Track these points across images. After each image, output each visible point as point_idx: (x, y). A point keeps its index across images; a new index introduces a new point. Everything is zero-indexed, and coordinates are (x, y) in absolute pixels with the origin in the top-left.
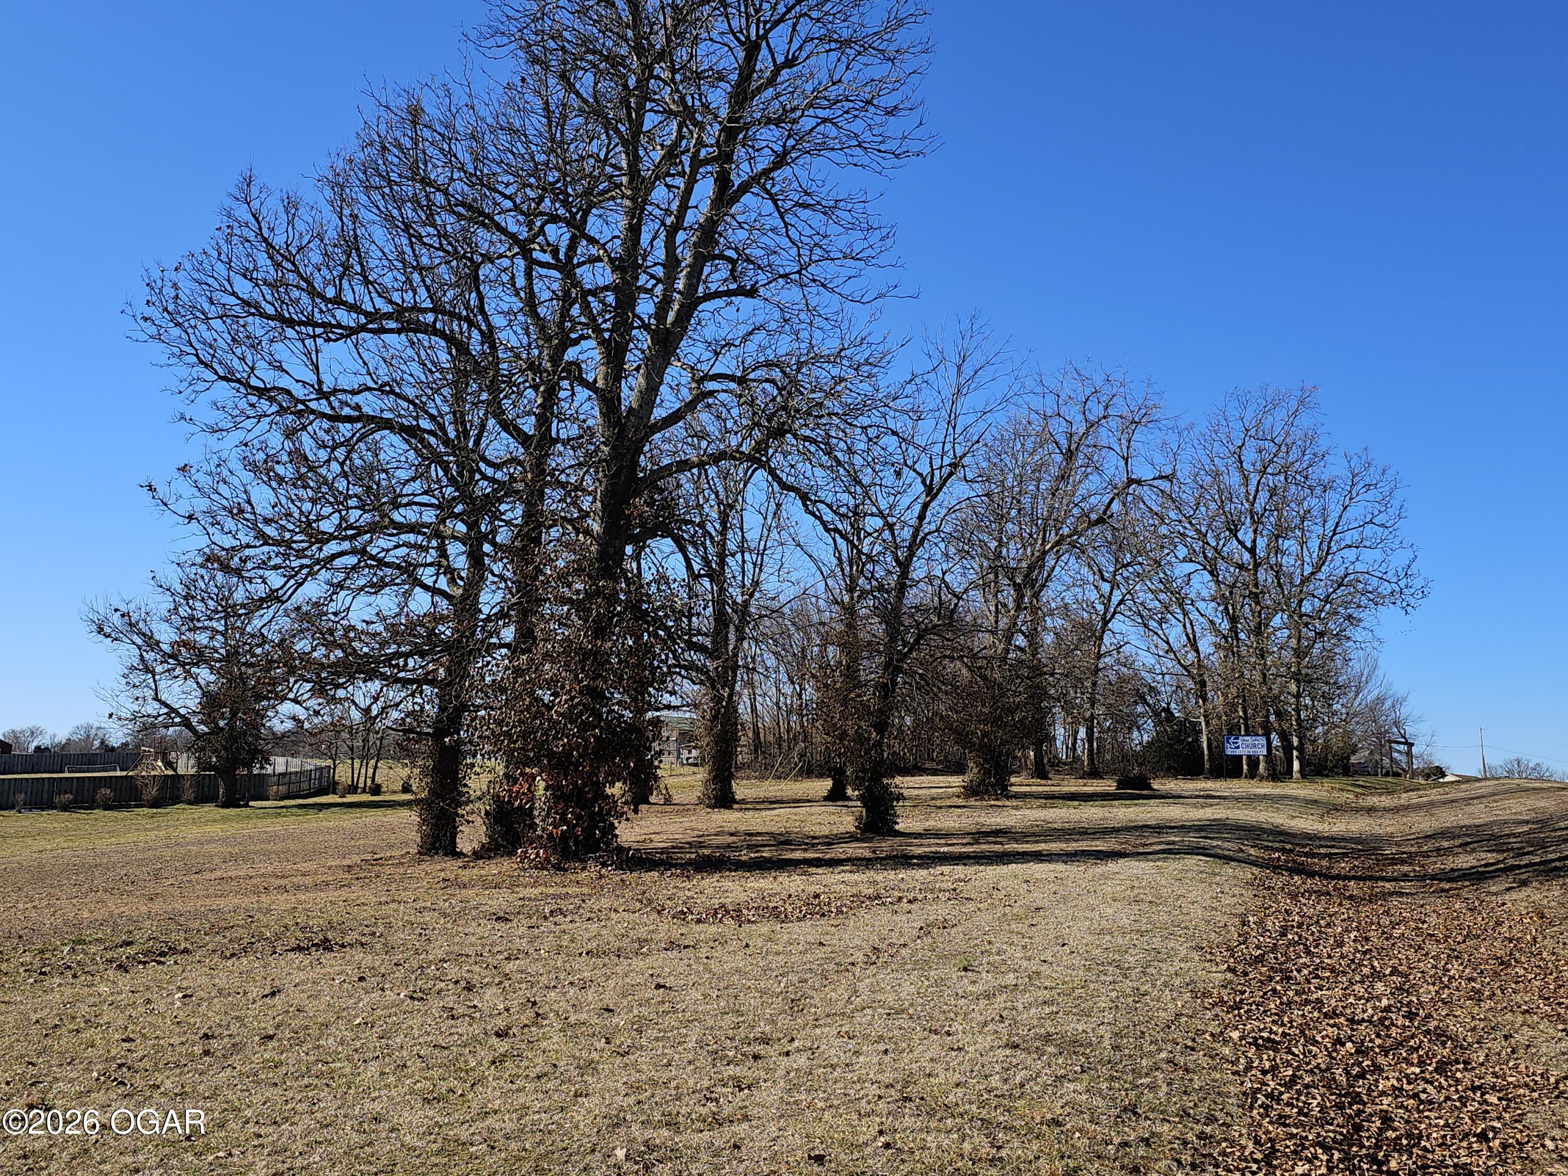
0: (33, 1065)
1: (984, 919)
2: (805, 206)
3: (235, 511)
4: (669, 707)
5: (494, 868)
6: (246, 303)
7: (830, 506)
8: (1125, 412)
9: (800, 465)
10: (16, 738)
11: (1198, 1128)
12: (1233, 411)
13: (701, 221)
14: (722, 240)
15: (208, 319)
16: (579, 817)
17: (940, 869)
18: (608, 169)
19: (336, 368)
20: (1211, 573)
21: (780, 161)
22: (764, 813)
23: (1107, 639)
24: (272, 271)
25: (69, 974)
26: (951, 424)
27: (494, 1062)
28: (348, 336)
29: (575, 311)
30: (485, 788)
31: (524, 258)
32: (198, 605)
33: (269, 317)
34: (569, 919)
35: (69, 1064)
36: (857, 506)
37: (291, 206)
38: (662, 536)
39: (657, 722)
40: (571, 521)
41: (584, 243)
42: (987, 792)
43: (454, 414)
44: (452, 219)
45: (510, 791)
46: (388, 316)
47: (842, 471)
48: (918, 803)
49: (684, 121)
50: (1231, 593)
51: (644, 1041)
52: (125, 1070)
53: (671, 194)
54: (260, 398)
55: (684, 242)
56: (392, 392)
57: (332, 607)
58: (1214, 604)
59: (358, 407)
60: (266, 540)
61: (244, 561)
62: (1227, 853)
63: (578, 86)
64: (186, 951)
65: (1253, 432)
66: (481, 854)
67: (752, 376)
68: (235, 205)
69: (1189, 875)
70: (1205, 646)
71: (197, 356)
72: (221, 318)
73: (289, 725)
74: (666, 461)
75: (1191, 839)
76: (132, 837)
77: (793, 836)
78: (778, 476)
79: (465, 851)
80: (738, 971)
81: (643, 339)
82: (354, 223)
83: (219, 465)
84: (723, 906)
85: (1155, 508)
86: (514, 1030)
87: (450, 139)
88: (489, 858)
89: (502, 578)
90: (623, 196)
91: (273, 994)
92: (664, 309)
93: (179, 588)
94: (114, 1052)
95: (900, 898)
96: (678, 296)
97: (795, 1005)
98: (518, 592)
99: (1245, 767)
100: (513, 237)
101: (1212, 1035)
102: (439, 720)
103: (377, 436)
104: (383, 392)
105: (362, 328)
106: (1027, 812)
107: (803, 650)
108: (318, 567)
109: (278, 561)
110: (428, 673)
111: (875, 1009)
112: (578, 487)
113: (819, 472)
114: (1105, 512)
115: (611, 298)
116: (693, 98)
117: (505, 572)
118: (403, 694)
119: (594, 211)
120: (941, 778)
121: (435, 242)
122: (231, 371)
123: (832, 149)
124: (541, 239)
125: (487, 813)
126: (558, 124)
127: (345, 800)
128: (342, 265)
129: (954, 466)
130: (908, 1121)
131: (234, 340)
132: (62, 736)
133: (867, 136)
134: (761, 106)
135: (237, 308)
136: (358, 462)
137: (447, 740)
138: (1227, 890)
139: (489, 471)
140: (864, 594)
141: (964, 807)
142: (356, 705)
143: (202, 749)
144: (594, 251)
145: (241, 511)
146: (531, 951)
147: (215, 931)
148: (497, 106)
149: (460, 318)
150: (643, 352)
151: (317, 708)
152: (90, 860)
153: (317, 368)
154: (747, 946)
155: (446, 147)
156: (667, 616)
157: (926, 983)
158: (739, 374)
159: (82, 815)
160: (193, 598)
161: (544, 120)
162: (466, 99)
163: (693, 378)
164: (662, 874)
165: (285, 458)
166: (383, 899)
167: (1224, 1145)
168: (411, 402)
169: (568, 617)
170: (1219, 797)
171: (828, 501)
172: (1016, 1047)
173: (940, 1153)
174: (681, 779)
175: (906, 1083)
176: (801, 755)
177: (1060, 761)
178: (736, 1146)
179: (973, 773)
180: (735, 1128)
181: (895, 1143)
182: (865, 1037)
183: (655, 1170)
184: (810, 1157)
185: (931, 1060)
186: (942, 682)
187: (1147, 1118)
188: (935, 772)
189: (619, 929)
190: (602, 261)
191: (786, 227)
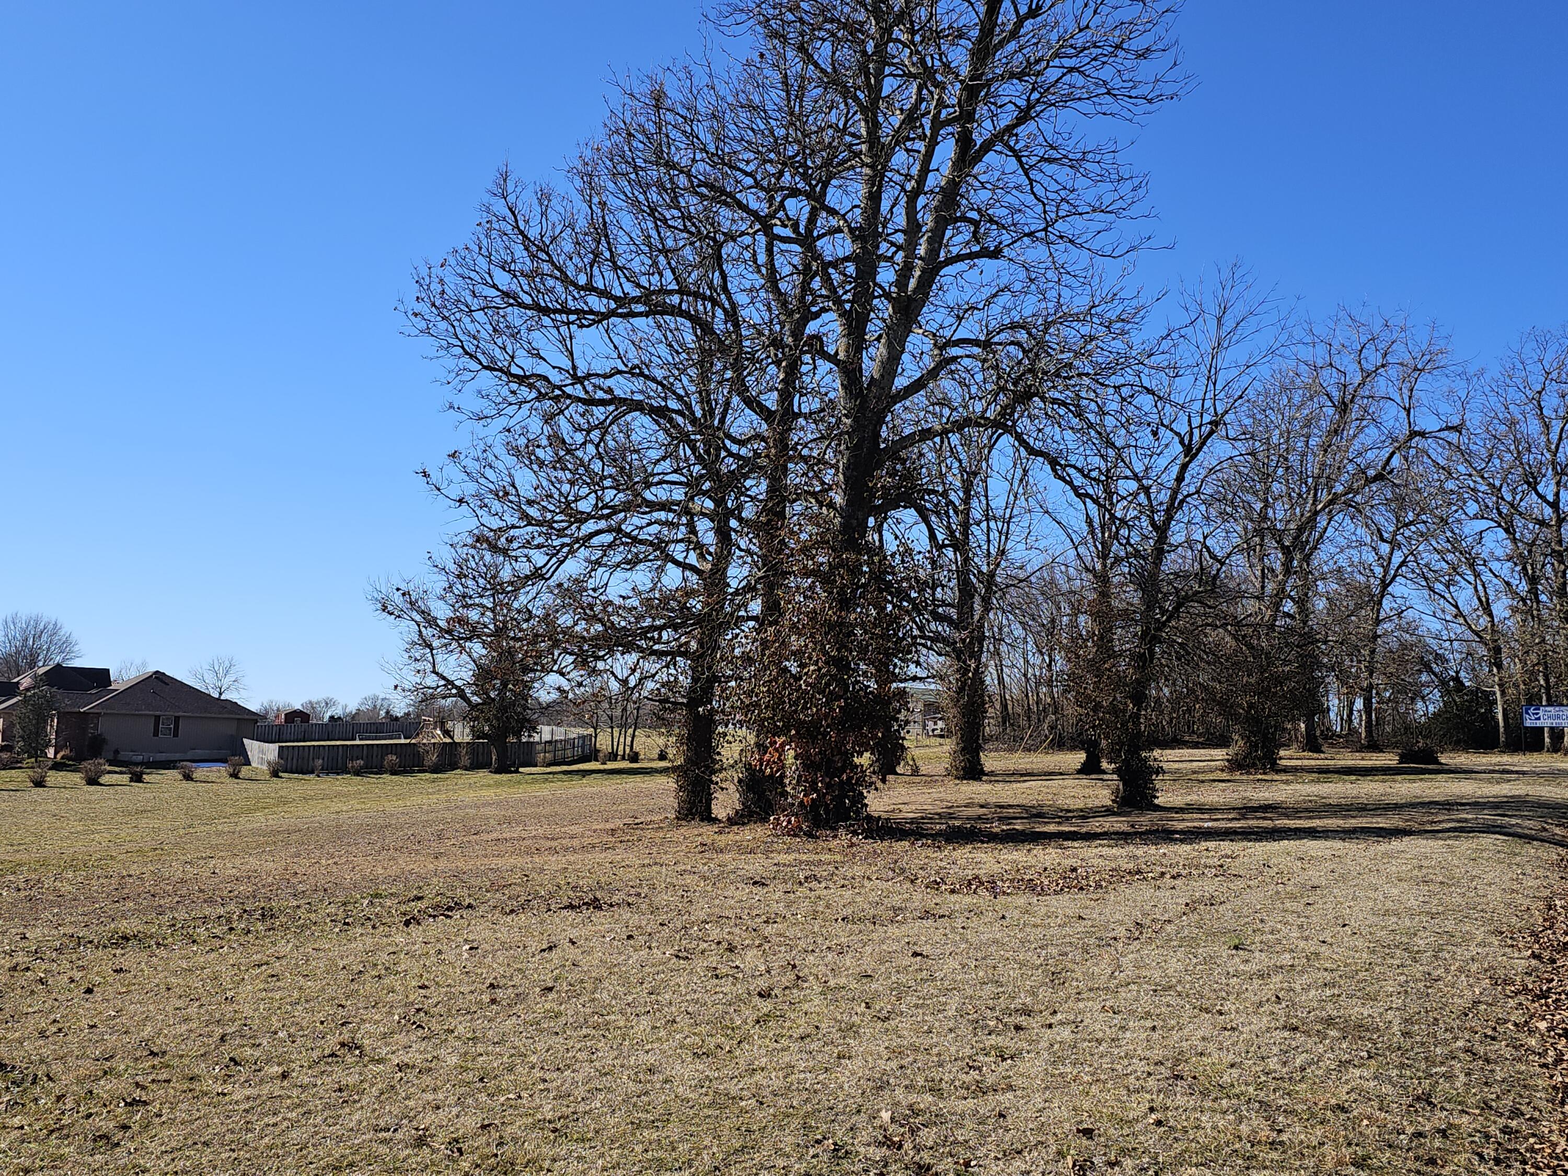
0: (343, 1007)
1: (1255, 898)
2: (1050, 161)
3: (501, 494)
4: (914, 678)
5: (749, 834)
6: (506, 294)
7: (1080, 471)
8: (1407, 359)
9: (1048, 430)
10: (313, 708)
11: (1502, 1121)
12: (1531, 354)
13: (943, 183)
14: (964, 202)
15: (471, 311)
16: (828, 786)
17: (1204, 845)
18: (848, 139)
19: (590, 353)
20: (1507, 531)
21: (1024, 116)
22: (1015, 785)
23: (1387, 603)
24: (528, 262)
25: (369, 924)
26: (1212, 379)
27: (758, 1022)
28: (600, 321)
29: (816, 284)
30: (736, 756)
31: (766, 235)
32: (470, 583)
33: (527, 307)
34: (823, 885)
35: (373, 1007)
36: (1108, 470)
37: (544, 198)
38: (905, 507)
39: (903, 693)
40: (814, 494)
41: (824, 214)
42: (1254, 765)
43: (700, 393)
44: (695, 200)
45: (761, 759)
46: (636, 300)
47: (1093, 433)
48: (1178, 777)
49: (925, 83)
50: (1530, 552)
51: (903, 1008)
52: (422, 1014)
53: (911, 159)
54: (520, 385)
55: (924, 207)
56: (641, 374)
57: (591, 584)
58: (1510, 564)
59: (610, 391)
60: (530, 521)
61: (510, 541)
62: (1526, 832)
63: (816, 57)
64: (470, 906)
65: (1554, 375)
66: (736, 820)
67: (996, 339)
68: (494, 200)
69: (1485, 854)
70: (1500, 609)
71: (463, 347)
72: (482, 309)
73: (555, 695)
74: (907, 432)
75: (1486, 816)
76: (417, 800)
77: (1045, 809)
78: (1025, 441)
79: (720, 817)
80: (995, 942)
81: (884, 309)
82: (603, 210)
83: (485, 451)
84: (977, 877)
85: (1442, 462)
86: (776, 991)
87: (692, 121)
88: (744, 824)
89: (749, 552)
90: (864, 165)
91: (550, 948)
92: (905, 276)
93: (453, 568)
94: (412, 998)
95: (1163, 874)
96: (920, 262)
97: (1056, 978)
98: (764, 565)
99: (1547, 740)
100: (754, 214)
101: (1516, 1025)
102: (692, 690)
103: (628, 418)
104: (633, 375)
105: (612, 313)
106: (1298, 787)
107: (1053, 621)
108: (577, 546)
109: (540, 540)
110: (681, 646)
111: (1140, 985)
112: (821, 461)
113: (1068, 434)
114: (1384, 468)
115: (851, 269)
116: (932, 58)
117: (752, 547)
118: (658, 666)
119: (834, 182)
120: (1202, 751)
121: (678, 223)
122: (493, 359)
123: (1080, 99)
124: (781, 214)
125: (740, 781)
126: (797, 97)
127: (605, 767)
128: (592, 252)
129: (1215, 423)
130: (1181, 1100)
131: (495, 330)
132: (352, 708)
133: (1117, 83)
134: (1004, 60)
135: (498, 300)
136: (611, 444)
137: (700, 709)
138: (1529, 871)
139: (734, 448)
140: (1118, 560)
141: (1229, 781)
142: (616, 677)
143: (476, 719)
144: (834, 222)
145: (506, 494)
146: (788, 915)
147: (494, 887)
148: (736, 84)
149: (704, 298)
150: (884, 321)
151: (580, 679)
152: (381, 821)
153: (572, 354)
154: (1003, 917)
155: (688, 129)
156: (911, 587)
157: (1195, 961)
158: (983, 338)
159: (372, 779)
160: (465, 576)
161: (783, 94)
162: (706, 80)
163: (935, 345)
164: (913, 843)
165: (544, 442)
166: (646, 862)
167: (1532, 1140)
168: (660, 383)
169: (811, 588)
170: (1517, 772)
171: (1079, 465)
172: (1295, 1029)
173: (1215, 1134)
174: (928, 750)
175: (1177, 1062)
176: (1052, 728)
177: (1334, 734)
178: (1001, 1115)
179: (1238, 746)
180: (1000, 1097)
181: (1167, 1120)
182: (1132, 1012)
183: (920, 1133)
184: (1079, 1131)
185: (1204, 1039)
186: (1204, 651)
187: (1443, 1109)
188: (1196, 746)
189: (873, 897)
190: (842, 231)
191: (1031, 184)
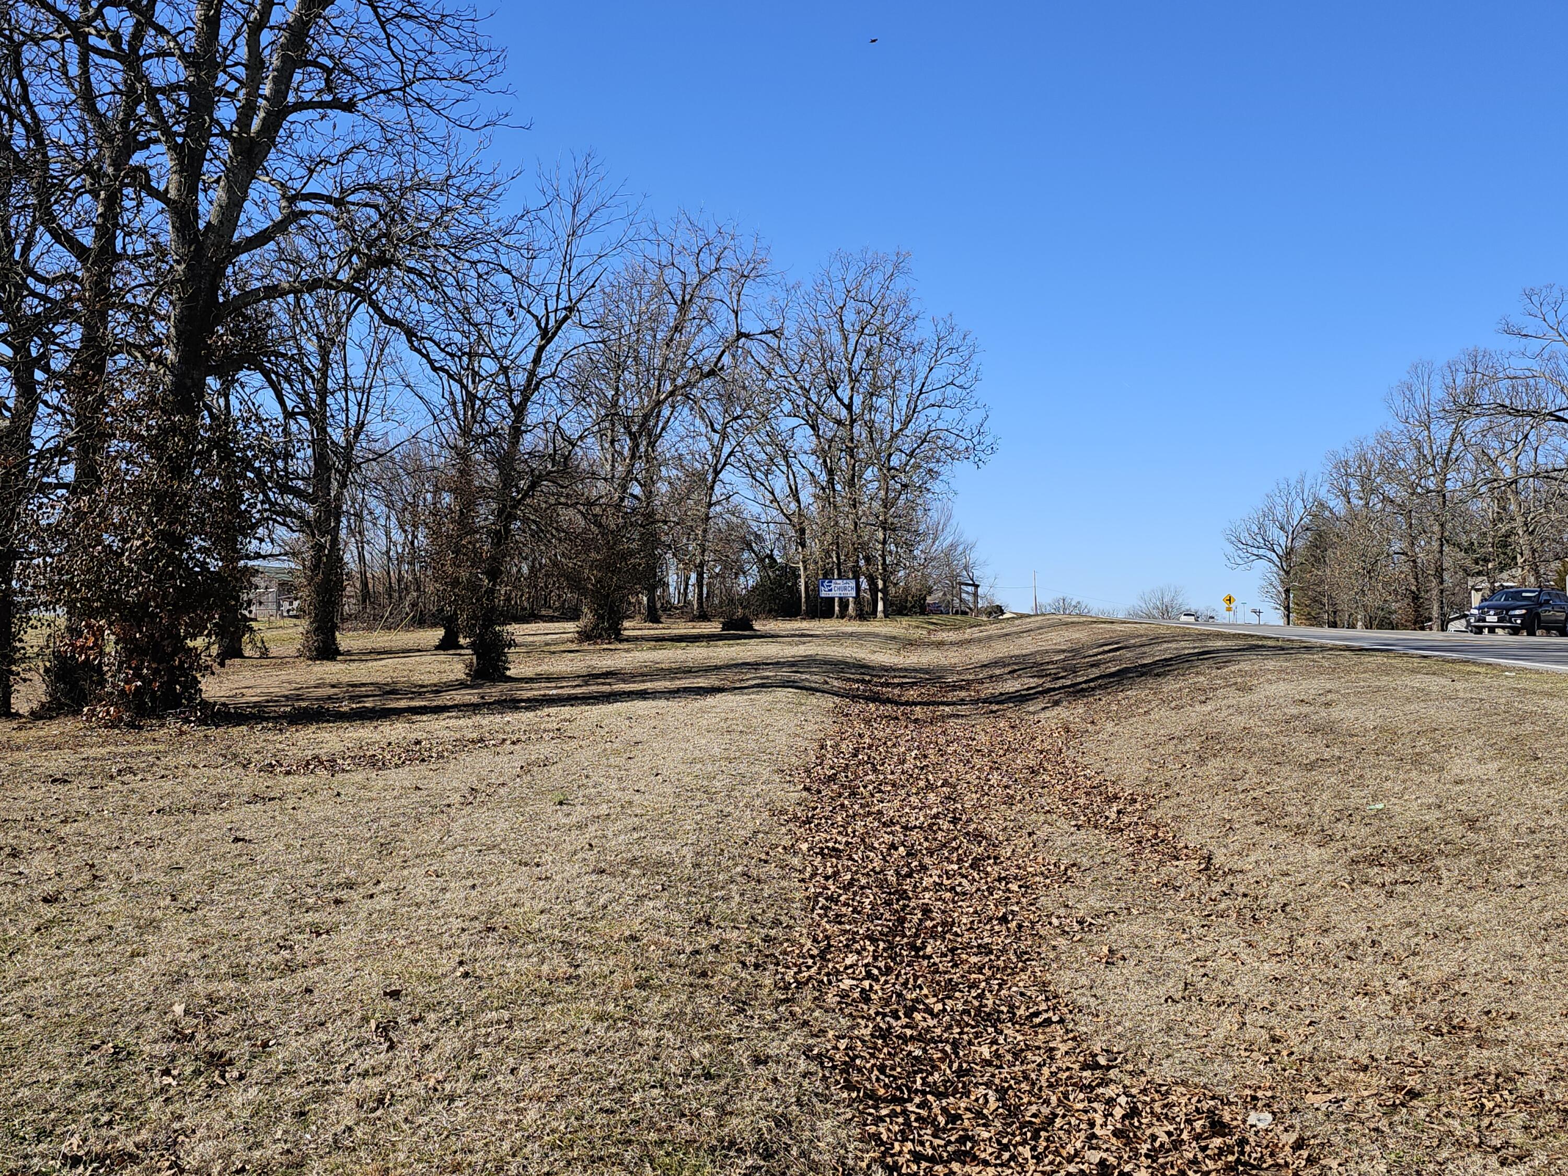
1: (585, 756)
2: (409, 17)
4: (258, 556)
5: (53, 729)
7: (437, 344)
8: (735, 265)
9: (404, 299)
11: (764, 932)
12: (836, 272)
13: (290, 20)
14: (315, 46)
16: (156, 672)
17: (547, 711)
20: (813, 427)
22: (370, 664)
23: (718, 488)
26: (567, 265)
27: (38, 929)
29: (141, 110)
30: (43, 643)
31: (76, 42)
34: (139, 777)
38: (250, 369)
39: (251, 572)
41: (153, 32)
42: (600, 636)
45: (72, 645)
47: (451, 308)
48: (531, 650)
50: (830, 447)
51: (215, 896)
55: (270, 43)
58: (814, 457)
62: (813, 685)
65: (853, 294)
66: (41, 715)
67: (351, 198)
69: (778, 706)
70: (806, 496)
74: (251, 287)
75: (784, 673)
77: (399, 686)
78: (380, 309)
79: (21, 712)
80: (326, 819)
81: (223, 148)
84: (316, 757)
85: (764, 362)
86: (66, 895)
88: (51, 718)
89: (58, 409)
92: (247, 116)
96: (264, 102)
97: (384, 849)
98: (77, 425)
99: (837, 608)
100: (63, 17)
101: (785, 848)
106: (638, 654)
107: (415, 496)
111: (465, 846)
112: (148, 311)
114: (716, 365)
115: (184, 98)
117: (62, 403)
120: (557, 624)
124: (98, 23)
125: (47, 670)
129: (569, 309)
130: (490, 950)
138: (810, 718)
139: (40, 288)
141: (577, 651)
144: (163, 41)
146: (92, 812)
150: (223, 161)
154: (339, 794)
156: (255, 457)
157: (521, 819)
158: (337, 196)
163: (283, 196)
164: (252, 728)
167: (785, 945)
170: (811, 636)
171: (436, 338)
172: (603, 871)
173: (518, 977)
174: (281, 632)
175: (492, 915)
176: (414, 605)
177: (673, 607)
178: (309, 991)
179: (587, 619)
180: (309, 973)
181: (474, 972)
182: (454, 874)
183: (217, 1022)
184: (386, 994)
185: (519, 890)
186: (556, 529)
187: (719, 927)
188: (551, 619)
189: (197, 785)
190: (173, 55)
191: (388, 38)
